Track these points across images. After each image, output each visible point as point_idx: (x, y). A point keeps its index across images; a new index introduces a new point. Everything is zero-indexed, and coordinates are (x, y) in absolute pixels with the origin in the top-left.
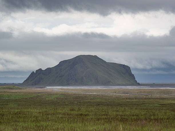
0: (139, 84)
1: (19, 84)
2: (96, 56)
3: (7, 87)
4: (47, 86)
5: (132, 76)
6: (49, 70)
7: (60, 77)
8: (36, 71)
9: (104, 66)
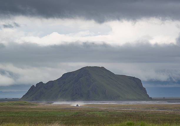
0: (151, 99)
1: (13, 99)
2: (103, 67)
3: (17, 103)
4: (54, 101)
5: (144, 90)
6: (51, 83)
7: (63, 91)
8: (37, 84)
9: (111, 79)
